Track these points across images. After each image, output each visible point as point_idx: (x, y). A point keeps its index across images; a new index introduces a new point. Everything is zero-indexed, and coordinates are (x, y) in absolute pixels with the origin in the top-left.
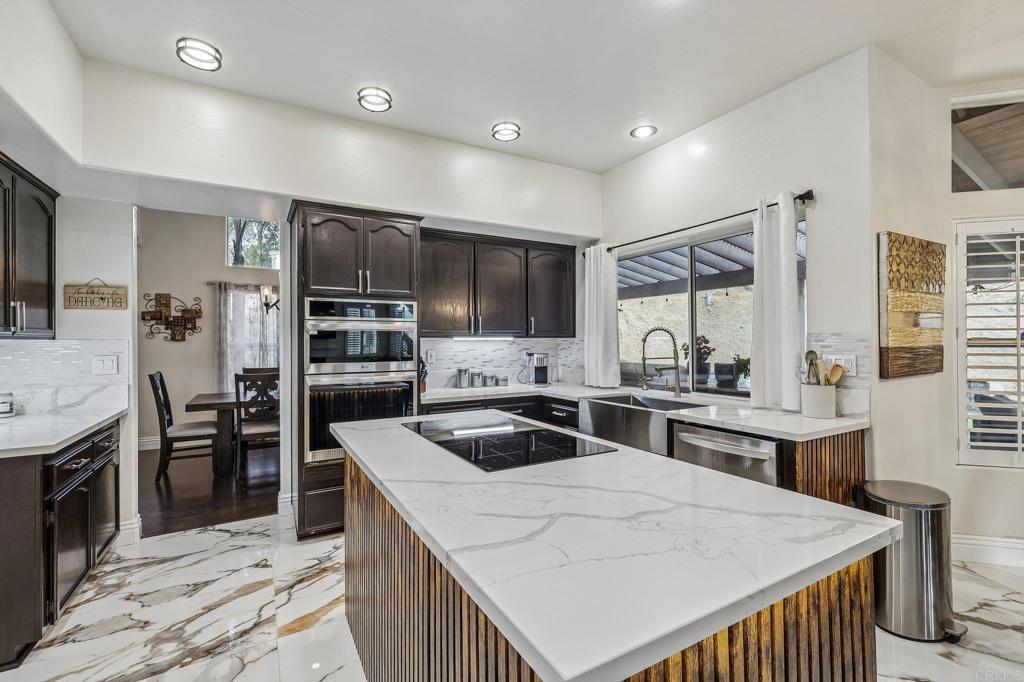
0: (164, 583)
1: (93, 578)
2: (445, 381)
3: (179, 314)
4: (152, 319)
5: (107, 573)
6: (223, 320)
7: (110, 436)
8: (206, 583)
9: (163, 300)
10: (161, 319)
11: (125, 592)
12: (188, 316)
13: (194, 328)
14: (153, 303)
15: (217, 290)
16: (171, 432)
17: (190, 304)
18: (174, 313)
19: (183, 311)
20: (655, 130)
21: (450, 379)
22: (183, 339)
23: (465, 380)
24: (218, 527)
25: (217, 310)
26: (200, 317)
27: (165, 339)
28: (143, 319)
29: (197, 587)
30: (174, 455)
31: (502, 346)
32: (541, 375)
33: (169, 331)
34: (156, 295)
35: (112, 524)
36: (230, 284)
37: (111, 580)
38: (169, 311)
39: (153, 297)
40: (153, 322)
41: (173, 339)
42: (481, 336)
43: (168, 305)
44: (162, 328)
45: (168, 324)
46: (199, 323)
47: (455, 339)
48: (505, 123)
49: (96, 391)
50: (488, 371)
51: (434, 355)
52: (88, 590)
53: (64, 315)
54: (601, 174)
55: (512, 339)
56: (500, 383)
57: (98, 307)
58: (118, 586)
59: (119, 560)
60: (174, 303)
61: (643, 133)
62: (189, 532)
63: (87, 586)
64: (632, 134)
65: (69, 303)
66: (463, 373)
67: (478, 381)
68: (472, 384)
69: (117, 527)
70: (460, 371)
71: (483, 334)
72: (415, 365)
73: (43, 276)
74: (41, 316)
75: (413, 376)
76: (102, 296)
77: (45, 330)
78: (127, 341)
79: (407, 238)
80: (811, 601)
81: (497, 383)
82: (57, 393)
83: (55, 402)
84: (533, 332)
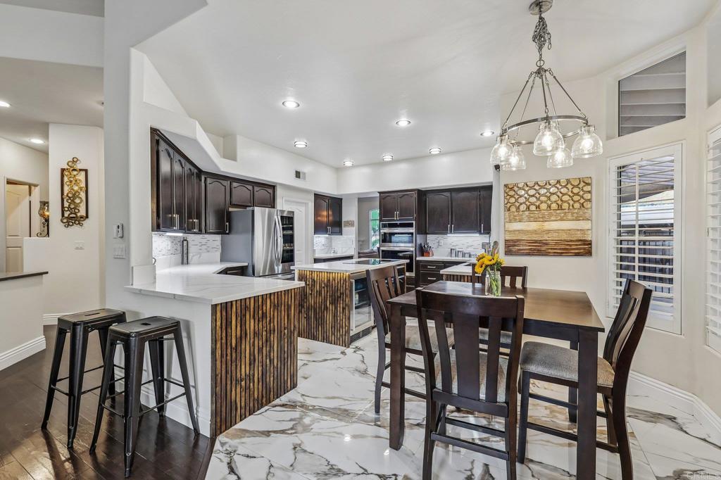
2: (445, 254)
20: (493, 133)
23: (454, 255)
50: (467, 251)
53: (345, 229)
55: (478, 235)
56: (472, 256)
57: (349, 227)
64: (482, 135)
65: (345, 226)
66: (453, 250)
68: (458, 256)
70: (451, 250)
71: (454, 233)
72: (414, 245)
73: (338, 220)
74: (337, 229)
75: (413, 249)
76: (350, 224)
77: (340, 233)
78: (354, 236)
79: (412, 198)
80: (333, 278)
81: (470, 256)
82: (342, 248)
83: (342, 251)
84: (482, 232)
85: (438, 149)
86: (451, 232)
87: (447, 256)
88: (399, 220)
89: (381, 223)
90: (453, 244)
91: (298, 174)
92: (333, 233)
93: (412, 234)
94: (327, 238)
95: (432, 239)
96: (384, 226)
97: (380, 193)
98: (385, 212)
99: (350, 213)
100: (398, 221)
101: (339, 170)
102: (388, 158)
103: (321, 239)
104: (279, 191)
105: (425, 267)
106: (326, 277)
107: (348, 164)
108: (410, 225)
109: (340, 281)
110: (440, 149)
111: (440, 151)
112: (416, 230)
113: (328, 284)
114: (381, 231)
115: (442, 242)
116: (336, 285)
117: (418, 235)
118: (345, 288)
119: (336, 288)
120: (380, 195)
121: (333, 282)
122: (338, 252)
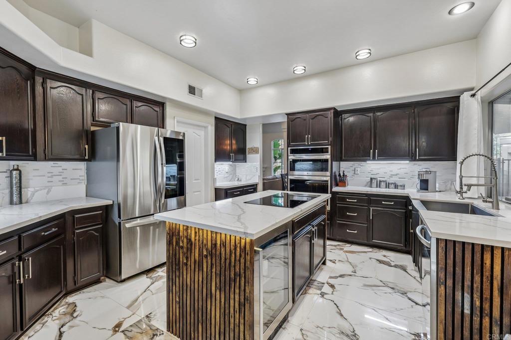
2: (365, 183)
20: (472, 4)
21: (367, 182)
23: (374, 184)
32: (425, 184)
49: (253, 176)
50: (392, 180)
51: (359, 171)
53: (249, 156)
54: (476, 38)
55: (408, 162)
56: (399, 187)
57: (253, 154)
65: (249, 153)
66: (373, 180)
67: (383, 184)
68: (379, 186)
70: (371, 179)
71: (378, 160)
72: (328, 173)
73: (242, 146)
74: (241, 157)
75: (328, 179)
76: (255, 151)
77: (245, 160)
78: (259, 163)
79: (326, 119)
80: (222, 242)
81: (396, 187)
82: (246, 176)
83: (246, 178)
84: (417, 158)
85: (368, 51)
86: (374, 159)
87: (366, 186)
88: (311, 145)
89: (289, 148)
90: (372, 173)
91: (192, 90)
92: (236, 160)
93: (326, 161)
94: (231, 165)
95: (346, 167)
96: (294, 152)
97: (288, 114)
98: (294, 137)
99: (255, 140)
100: (309, 145)
101: (242, 91)
102: (299, 70)
103: (223, 167)
104: (169, 111)
105: (343, 199)
106: (209, 238)
107: (252, 81)
108: (325, 151)
109: (235, 249)
110: (370, 50)
111: (370, 53)
112: (331, 156)
113: (214, 251)
114: (289, 158)
115: (359, 169)
116: (228, 256)
117: (333, 162)
118: (243, 265)
119: (228, 261)
120: (288, 118)
121: (223, 250)
122: (242, 180)
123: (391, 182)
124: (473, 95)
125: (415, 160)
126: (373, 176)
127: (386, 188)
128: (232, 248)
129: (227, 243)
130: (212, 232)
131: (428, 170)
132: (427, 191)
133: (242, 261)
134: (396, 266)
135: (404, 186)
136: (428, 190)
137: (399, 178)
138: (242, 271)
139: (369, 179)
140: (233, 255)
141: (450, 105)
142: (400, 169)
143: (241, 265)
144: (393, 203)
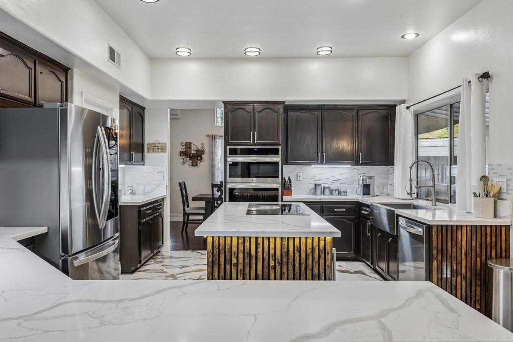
0: (175, 264)
1: (155, 259)
2: (308, 191)
3: (195, 153)
4: (184, 155)
5: (158, 258)
6: (214, 155)
7: (160, 205)
8: (187, 266)
9: (188, 145)
10: (187, 155)
11: (162, 264)
12: (199, 153)
13: (201, 160)
14: (185, 147)
15: (211, 139)
16: (188, 210)
17: (200, 147)
18: (193, 152)
19: (197, 151)
20: (418, 35)
21: (311, 190)
22: (197, 165)
24: (198, 251)
25: (211, 150)
26: (204, 154)
27: (189, 165)
28: (181, 155)
29: (184, 267)
30: (189, 222)
31: (345, 171)
32: (367, 189)
33: (191, 162)
34: (186, 143)
35: (161, 242)
36: (217, 135)
37: (159, 260)
38: (191, 151)
39: (184, 144)
40: (185, 157)
41: (193, 165)
42: (324, 165)
43: (190, 148)
44: (188, 159)
45: (191, 158)
46: (204, 157)
47: (312, 166)
48: (321, 47)
49: (157, 187)
50: (334, 186)
51: (301, 176)
52: (152, 261)
53: (148, 156)
54: (406, 57)
55: (350, 166)
56: (342, 193)
57: (157, 153)
58: (161, 262)
59: (163, 255)
60: (193, 147)
61: (410, 36)
62: (187, 251)
63: (152, 260)
64: (403, 37)
65: (150, 151)
66: (317, 186)
67: (327, 191)
68: (323, 193)
69: (163, 243)
70: (315, 185)
71: (326, 164)
72: (278, 180)
73: (140, 140)
74: (139, 156)
75: (279, 186)
76: (158, 148)
77: (141, 162)
78: (166, 166)
79: (276, 114)
80: (295, 248)
81: (340, 193)
82: (145, 187)
83: (144, 190)
84: (361, 163)
85: (330, 49)
86: (322, 163)
87: (308, 193)
88: (258, 144)
89: (228, 148)
90: (316, 178)
91: (112, 54)
92: (136, 162)
93: (277, 164)
95: (288, 171)
96: (233, 152)
97: (226, 103)
98: (234, 133)
99: (159, 132)
100: (256, 145)
102: (252, 52)
106: (278, 246)
107: (185, 51)
108: (275, 152)
109: (312, 252)
110: (331, 48)
111: (331, 51)
112: (281, 159)
113: (284, 260)
114: (229, 160)
115: (301, 174)
116: (303, 260)
117: (284, 166)
118: (323, 264)
119: (303, 266)
120: (226, 107)
121: (297, 256)
122: (137, 192)
123: (334, 188)
124: (408, 108)
125: (358, 164)
126: (317, 182)
127: (330, 194)
128: (309, 251)
129: (302, 248)
130: (281, 238)
131: (365, 175)
132: (369, 196)
133: (322, 261)
134: (355, 272)
135: (347, 192)
136: (370, 194)
137: (341, 184)
138: (322, 271)
139: (313, 185)
140: (310, 258)
141: (383, 112)
142: (341, 174)
143: (320, 265)
144: (344, 210)
